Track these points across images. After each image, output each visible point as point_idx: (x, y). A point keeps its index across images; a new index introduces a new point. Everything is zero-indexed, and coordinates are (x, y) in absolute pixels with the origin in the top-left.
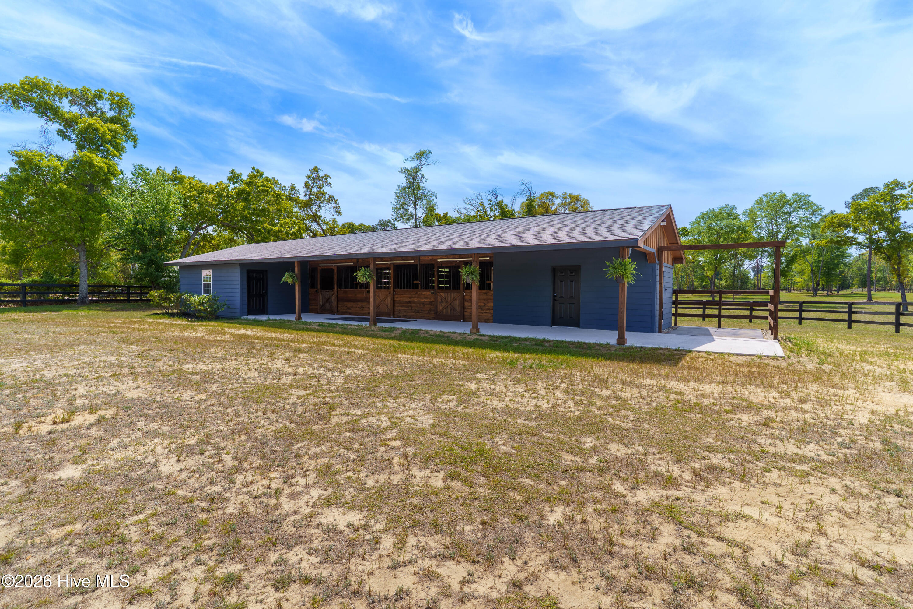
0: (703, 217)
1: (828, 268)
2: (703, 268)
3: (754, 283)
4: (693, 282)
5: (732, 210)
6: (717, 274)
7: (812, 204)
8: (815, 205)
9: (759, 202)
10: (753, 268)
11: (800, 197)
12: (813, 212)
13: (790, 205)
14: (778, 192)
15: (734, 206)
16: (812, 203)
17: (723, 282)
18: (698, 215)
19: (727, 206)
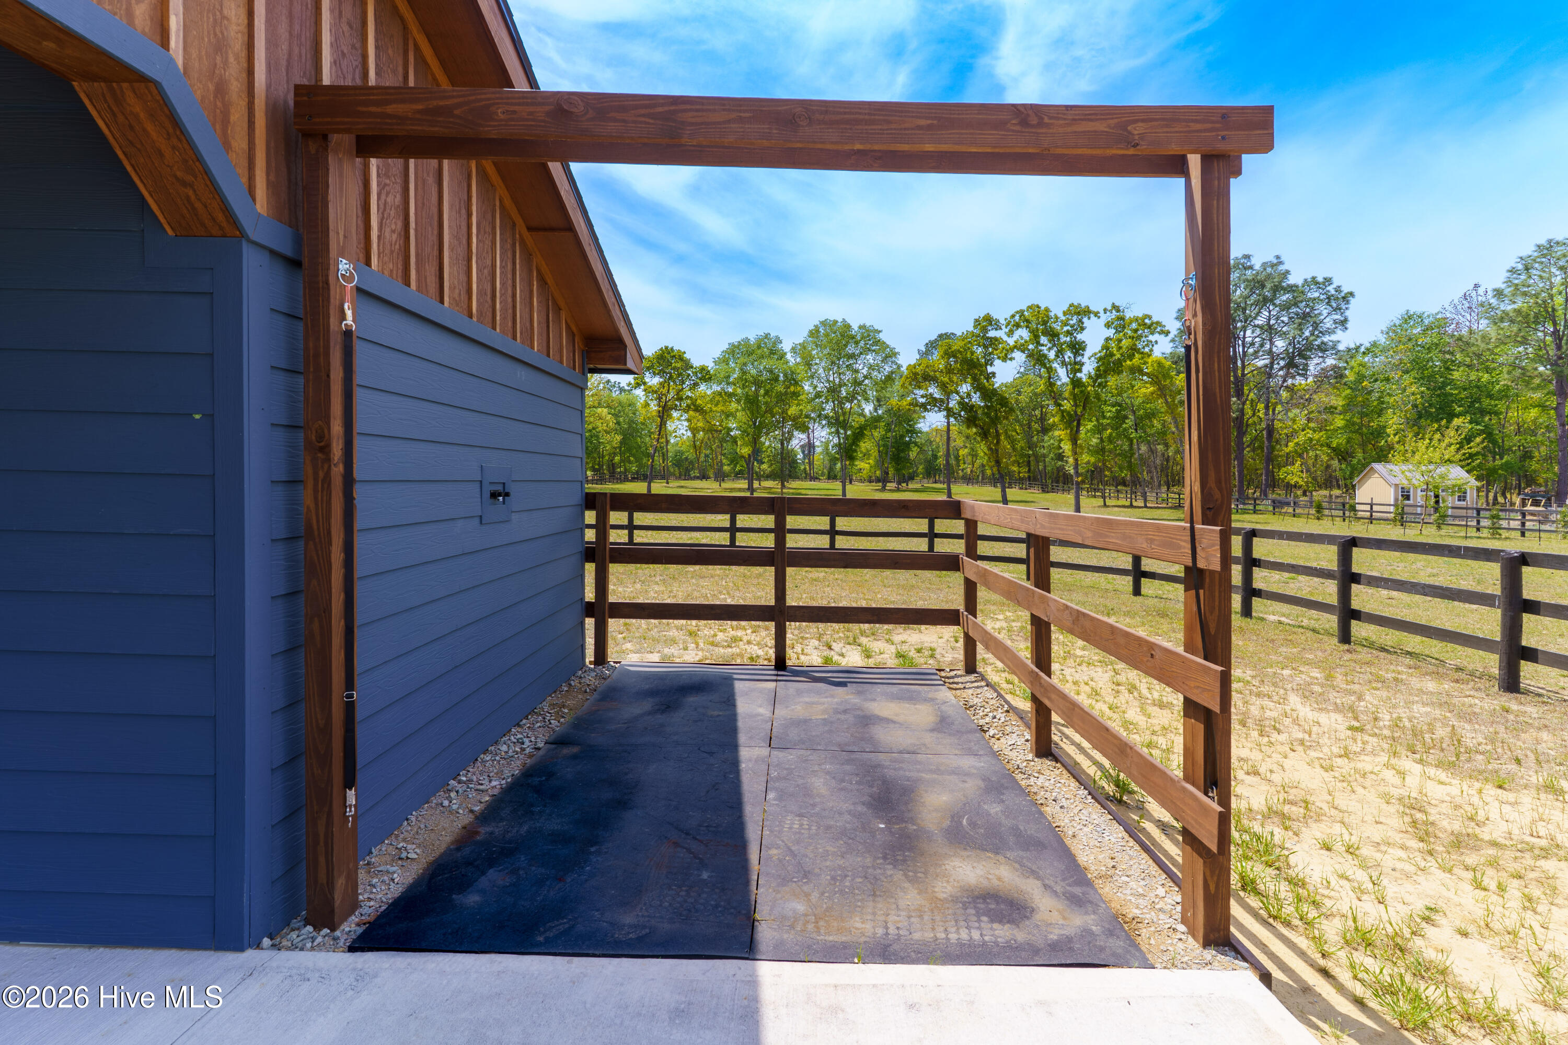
0: (733, 351)
1: (898, 449)
2: (734, 441)
3: (805, 469)
4: (722, 465)
5: (775, 343)
6: (757, 452)
7: (884, 345)
8: (888, 346)
9: (814, 333)
10: (802, 447)
11: (868, 331)
12: (886, 357)
13: (857, 343)
14: (840, 320)
15: (777, 337)
16: (884, 343)
17: (764, 466)
18: (725, 347)
19: (767, 336)
